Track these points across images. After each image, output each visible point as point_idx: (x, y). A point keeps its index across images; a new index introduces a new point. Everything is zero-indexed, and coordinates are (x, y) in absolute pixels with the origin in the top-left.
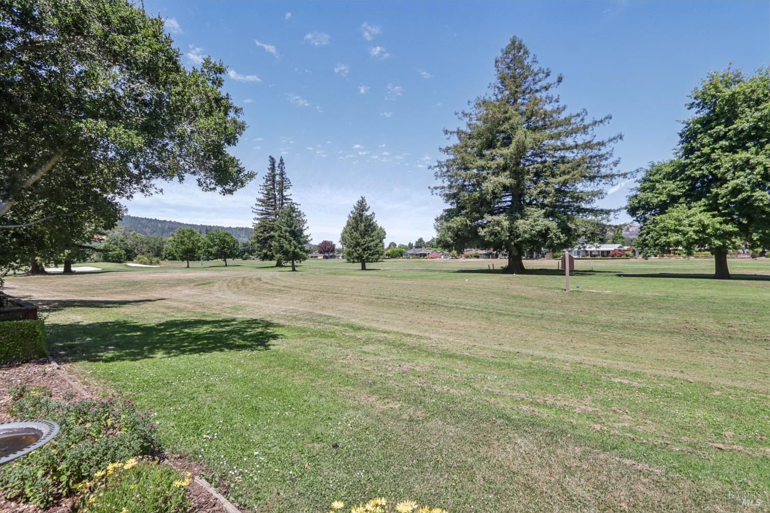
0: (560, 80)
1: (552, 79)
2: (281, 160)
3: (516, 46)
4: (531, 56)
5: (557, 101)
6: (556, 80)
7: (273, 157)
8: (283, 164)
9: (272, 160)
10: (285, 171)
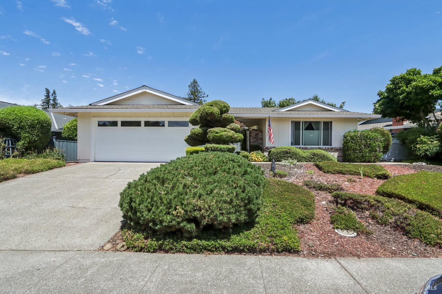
0: (207, 96)
1: (205, 95)
2: (54, 92)
3: (195, 82)
4: (200, 87)
5: (206, 101)
6: (206, 96)
7: (48, 88)
8: (55, 94)
9: (48, 91)
10: (57, 98)
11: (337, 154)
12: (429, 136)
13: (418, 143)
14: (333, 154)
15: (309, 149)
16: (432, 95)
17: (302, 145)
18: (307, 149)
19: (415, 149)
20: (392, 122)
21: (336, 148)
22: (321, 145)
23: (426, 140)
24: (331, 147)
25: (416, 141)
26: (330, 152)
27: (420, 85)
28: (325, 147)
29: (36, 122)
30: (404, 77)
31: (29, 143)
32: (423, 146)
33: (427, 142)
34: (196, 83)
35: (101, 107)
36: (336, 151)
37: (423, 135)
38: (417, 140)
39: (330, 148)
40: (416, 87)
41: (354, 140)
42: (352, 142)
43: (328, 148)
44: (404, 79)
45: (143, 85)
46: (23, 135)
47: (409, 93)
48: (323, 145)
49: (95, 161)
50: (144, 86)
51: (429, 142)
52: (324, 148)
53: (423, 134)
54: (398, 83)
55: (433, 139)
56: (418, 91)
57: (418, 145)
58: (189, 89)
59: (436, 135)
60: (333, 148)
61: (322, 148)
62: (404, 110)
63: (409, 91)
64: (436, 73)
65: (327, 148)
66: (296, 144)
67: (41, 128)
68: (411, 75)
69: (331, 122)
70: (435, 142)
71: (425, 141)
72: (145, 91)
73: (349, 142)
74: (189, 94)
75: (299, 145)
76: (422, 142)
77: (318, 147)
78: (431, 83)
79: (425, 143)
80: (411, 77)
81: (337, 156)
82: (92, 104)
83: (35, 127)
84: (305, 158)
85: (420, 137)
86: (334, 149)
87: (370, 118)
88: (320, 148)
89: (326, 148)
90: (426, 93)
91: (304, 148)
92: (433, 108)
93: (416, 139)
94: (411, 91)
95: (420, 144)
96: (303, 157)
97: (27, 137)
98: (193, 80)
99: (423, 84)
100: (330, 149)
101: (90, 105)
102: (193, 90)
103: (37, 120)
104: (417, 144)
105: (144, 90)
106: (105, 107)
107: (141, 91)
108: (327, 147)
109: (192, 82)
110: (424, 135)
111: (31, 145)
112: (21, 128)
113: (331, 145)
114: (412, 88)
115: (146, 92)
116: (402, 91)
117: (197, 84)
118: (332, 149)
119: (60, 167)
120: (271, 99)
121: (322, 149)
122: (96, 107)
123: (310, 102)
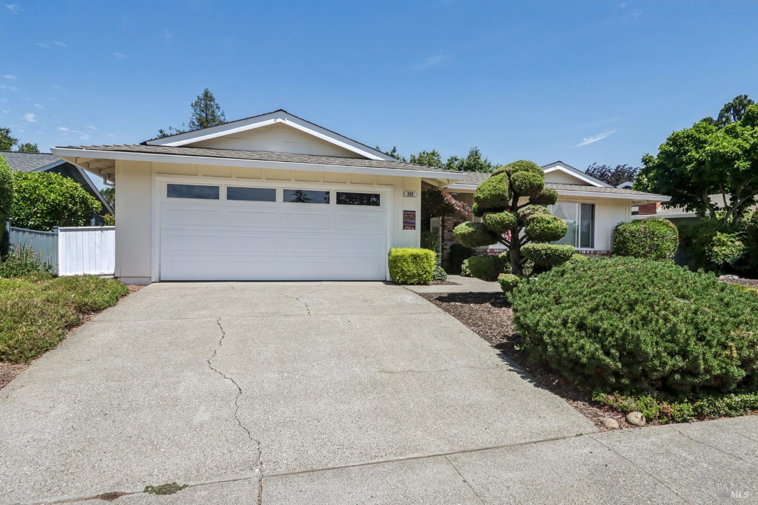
12: (729, 234)
13: (715, 244)
16: (738, 168)
19: (710, 254)
20: (638, 207)
21: (602, 252)
22: (578, 246)
23: (725, 239)
24: (593, 249)
25: (711, 242)
27: (721, 151)
28: (584, 249)
30: (692, 135)
32: (722, 248)
33: (726, 244)
34: (212, 99)
35: (172, 151)
37: (719, 232)
38: (712, 239)
39: (592, 252)
40: (714, 155)
41: (636, 238)
42: (632, 241)
43: (590, 251)
44: (692, 138)
45: (279, 109)
47: (701, 163)
48: (581, 246)
49: (161, 281)
50: (281, 110)
51: (729, 243)
52: (584, 252)
53: (720, 229)
54: (681, 145)
55: (734, 238)
56: (717, 160)
57: (714, 248)
58: (193, 111)
59: (738, 232)
60: (597, 251)
61: (581, 251)
62: (680, 189)
63: (702, 159)
64: (730, 133)
65: (588, 252)
68: (702, 132)
69: (593, 206)
70: (737, 243)
71: (724, 241)
72: (280, 123)
73: (628, 242)
74: (193, 123)
76: (720, 242)
78: (735, 148)
79: (724, 244)
80: (703, 137)
82: (148, 143)
85: (716, 235)
86: (598, 253)
87: (648, 201)
89: (586, 251)
90: (728, 165)
92: (726, 189)
93: (711, 237)
94: (705, 159)
95: (718, 246)
98: (203, 92)
99: (726, 150)
100: (593, 254)
101: (144, 144)
102: (204, 115)
104: (713, 245)
105: (279, 120)
106: (182, 150)
107: (271, 122)
108: (588, 249)
109: (202, 97)
110: (722, 232)
113: (593, 247)
114: (706, 154)
115: (284, 124)
116: (690, 159)
117: (212, 103)
118: (596, 254)
120: (394, 151)
121: (581, 254)
122: (159, 149)
123: (558, 167)
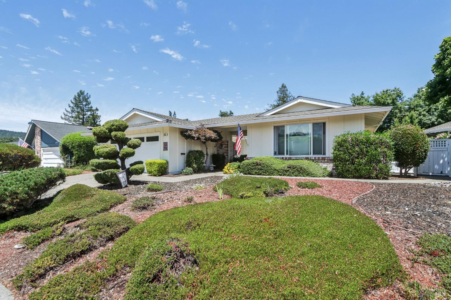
11: (332, 165)
14: (326, 165)
15: (293, 160)
17: (287, 154)
18: (291, 159)
21: (331, 158)
22: (310, 154)
24: (324, 156)
26: (321, 163)
29: (82, 143)
31: (79, 157)
36: (330, 162)
39: (321, 158)
43: (319, 158)
46: (75, 152)
48: (314, 154)
50: (134, 109)
52: (313, 158)
58: (277, 95)
61: (311, 158)
65: (317, 158)
66: (279, 154)
67: (86, 147)
69: (324, 124)
74: (278, 100)
75: (284, 154)
77: (305, 157)
81: (332, 169)
83: (82, 147)
84: (277, 170)
86: (326, 158)
88: (307, 159)
91: (287, 159)
96: (275, 170)
97: (76, 154)
100: (322, 159)
103: (83, 141)
105: (134, 112)
108: (321, 156)
109: (281, 87)
111: (80, 159)
112: (73, 147)
113: (324, 154)
117: (286, 89)
118: (325, 160)
119: (74, 175)
121: (310, 160)
123: (300, 100)
